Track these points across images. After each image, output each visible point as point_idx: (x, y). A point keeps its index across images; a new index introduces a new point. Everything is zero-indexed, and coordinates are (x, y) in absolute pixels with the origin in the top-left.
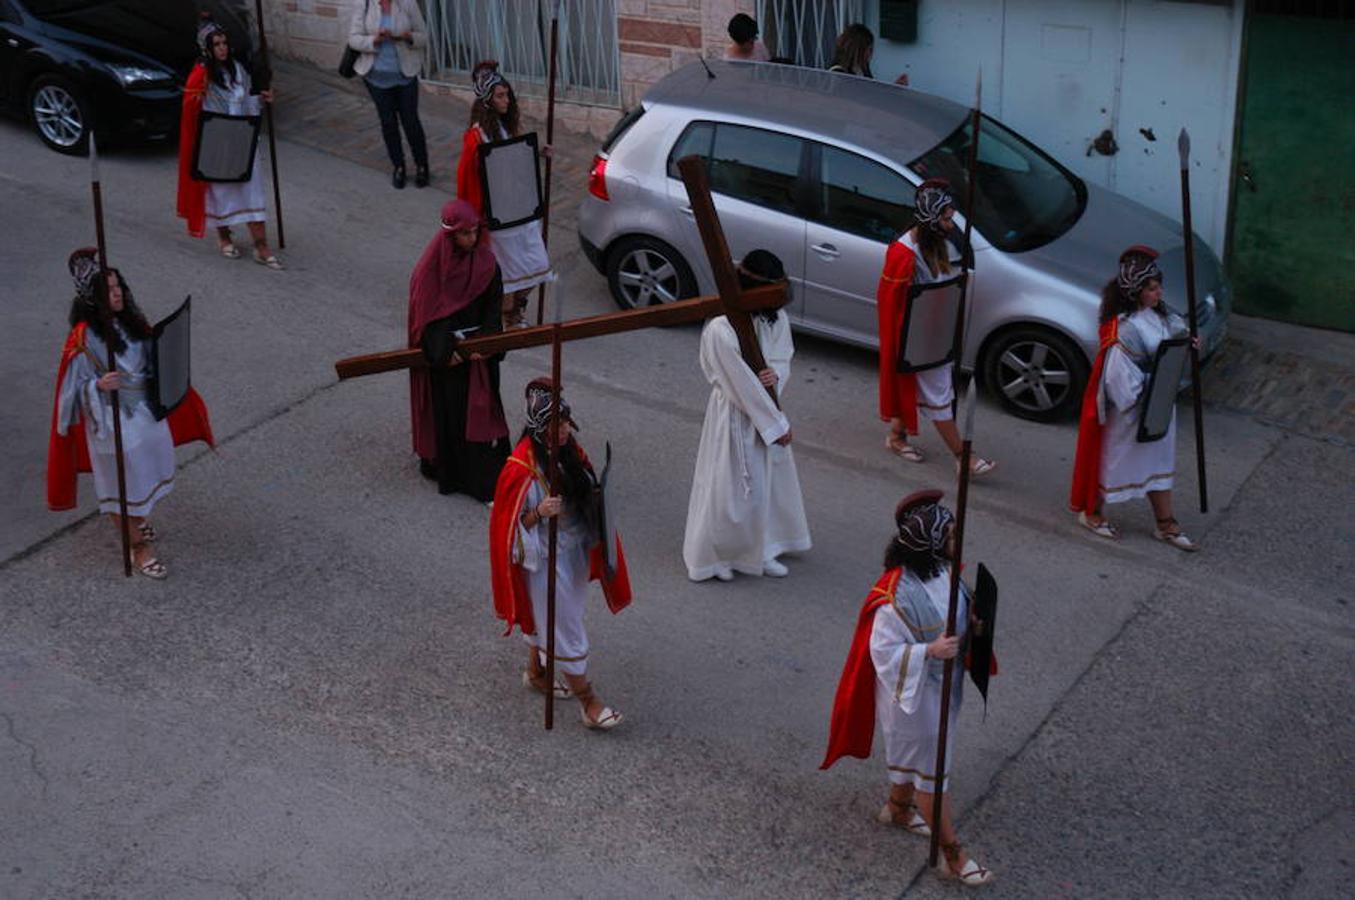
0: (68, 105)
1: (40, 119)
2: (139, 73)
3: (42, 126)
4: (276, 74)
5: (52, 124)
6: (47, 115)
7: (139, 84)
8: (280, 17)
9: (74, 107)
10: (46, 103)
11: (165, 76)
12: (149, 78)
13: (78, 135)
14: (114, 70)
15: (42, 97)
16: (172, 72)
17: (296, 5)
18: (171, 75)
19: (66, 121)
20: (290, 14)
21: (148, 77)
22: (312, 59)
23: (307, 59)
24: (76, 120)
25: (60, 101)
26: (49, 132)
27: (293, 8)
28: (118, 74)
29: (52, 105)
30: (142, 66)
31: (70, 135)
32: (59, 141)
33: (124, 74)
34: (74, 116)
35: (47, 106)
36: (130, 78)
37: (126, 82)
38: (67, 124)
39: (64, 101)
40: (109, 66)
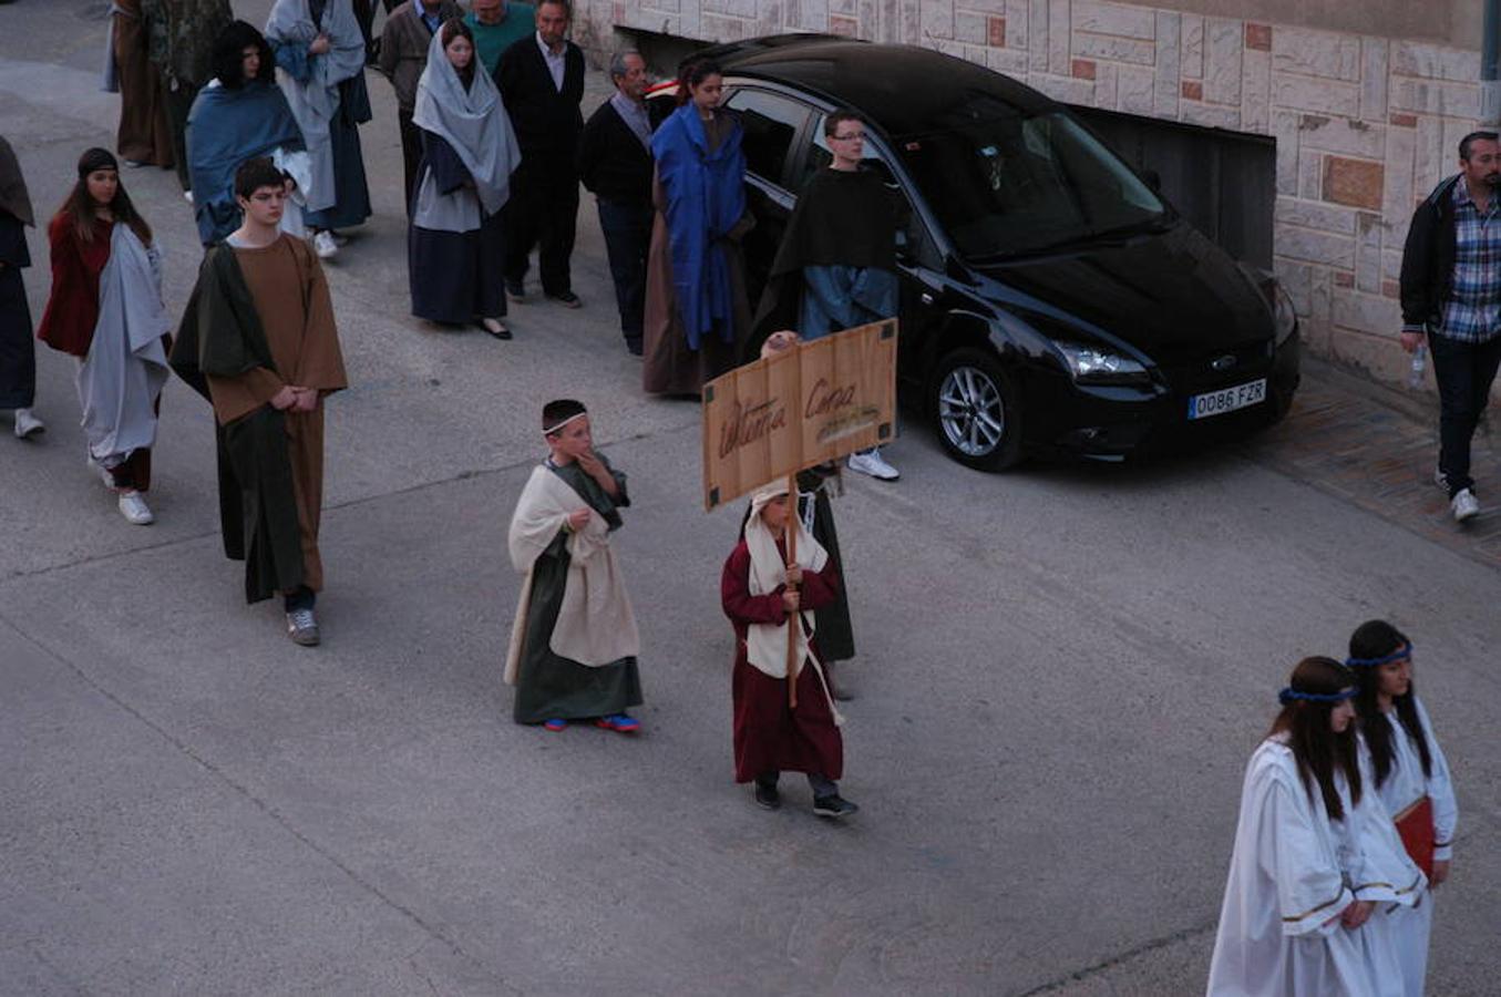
0: (989, 397)
1: (946, 411)
2: (1099, 360)
3: (945, 423)
4: (1303, 378)
5: (960, 422)
6: (954, 408)
7: (1098, 377)
8: (1324, 293)
9: (997, 399)
10: (957, 389)
11: (1138, 368)
12: (1113, 369)
13: (994, 443)
14: (1064, 352)
15: (954, 378)
16: (1149, 362)
17: (1353, 277)
18: (1147, 368)
19: (980, 419)
20: (1340, 292)
21: (1113, 366)
22: (1363, 363)
23: (1357, 363)
24: (997, 420)
25: (978, 390)
26: (953, 431)
27: (1347, 282)
28: (1070, 359)
29: (965, 397)
30: (1106, 350)
31: (982, 441)
32: (964, 446)
33: (1077, 359)
34: (993, 413)
35: (957, 395)
36: (1085, 367)
37: (1078, 371)
38: (981, 424)
39: (984, 389)
40: (1057, 345)
